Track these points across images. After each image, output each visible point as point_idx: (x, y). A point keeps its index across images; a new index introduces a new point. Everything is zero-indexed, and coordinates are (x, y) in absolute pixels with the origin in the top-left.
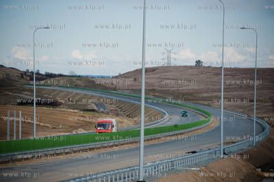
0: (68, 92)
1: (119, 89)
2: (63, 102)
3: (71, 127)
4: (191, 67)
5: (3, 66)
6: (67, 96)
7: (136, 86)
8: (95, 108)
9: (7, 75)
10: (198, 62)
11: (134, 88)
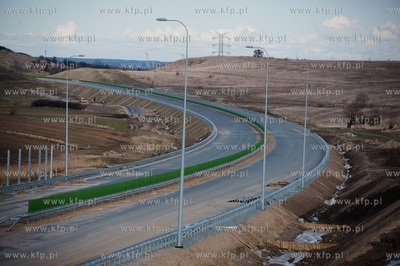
0: (93, 89)
1: (158, 86)
2: (87, 102)
3: (101, 147)
4: (248, 59)
5: (4, 48)
6: (92, 94)
7: (178, 82)
8: (128, 113)
9: (16, 62)
10: (258, 53)
11: (176, 84)
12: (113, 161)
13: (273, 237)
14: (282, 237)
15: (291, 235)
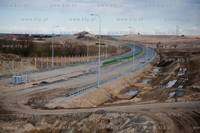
12: (113, 55)
13: (149, 70)
14: (151, 70)
15: (153, 69)
